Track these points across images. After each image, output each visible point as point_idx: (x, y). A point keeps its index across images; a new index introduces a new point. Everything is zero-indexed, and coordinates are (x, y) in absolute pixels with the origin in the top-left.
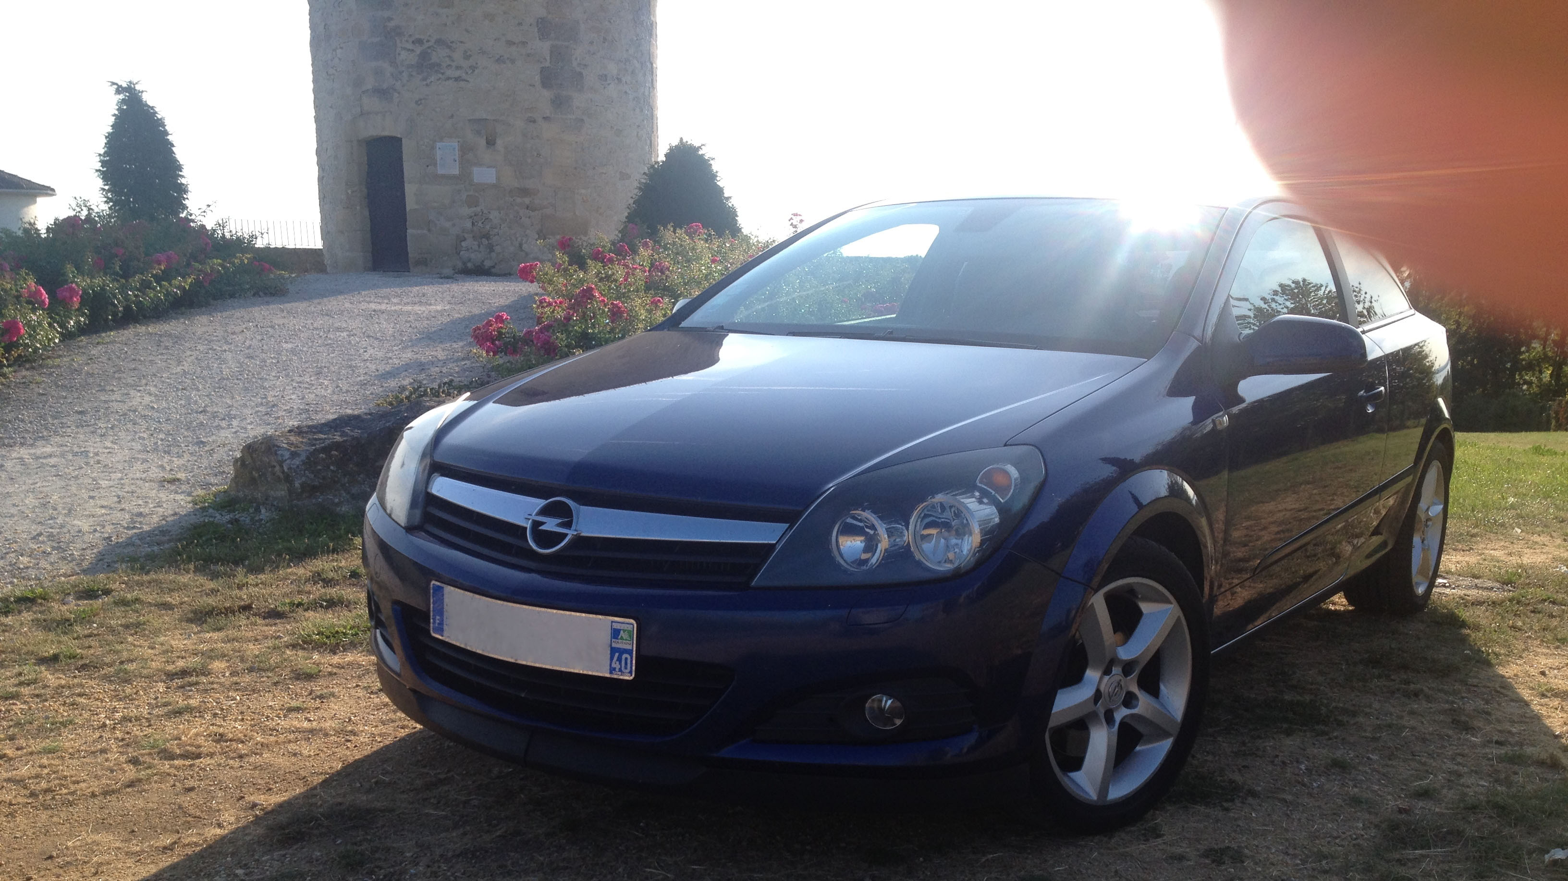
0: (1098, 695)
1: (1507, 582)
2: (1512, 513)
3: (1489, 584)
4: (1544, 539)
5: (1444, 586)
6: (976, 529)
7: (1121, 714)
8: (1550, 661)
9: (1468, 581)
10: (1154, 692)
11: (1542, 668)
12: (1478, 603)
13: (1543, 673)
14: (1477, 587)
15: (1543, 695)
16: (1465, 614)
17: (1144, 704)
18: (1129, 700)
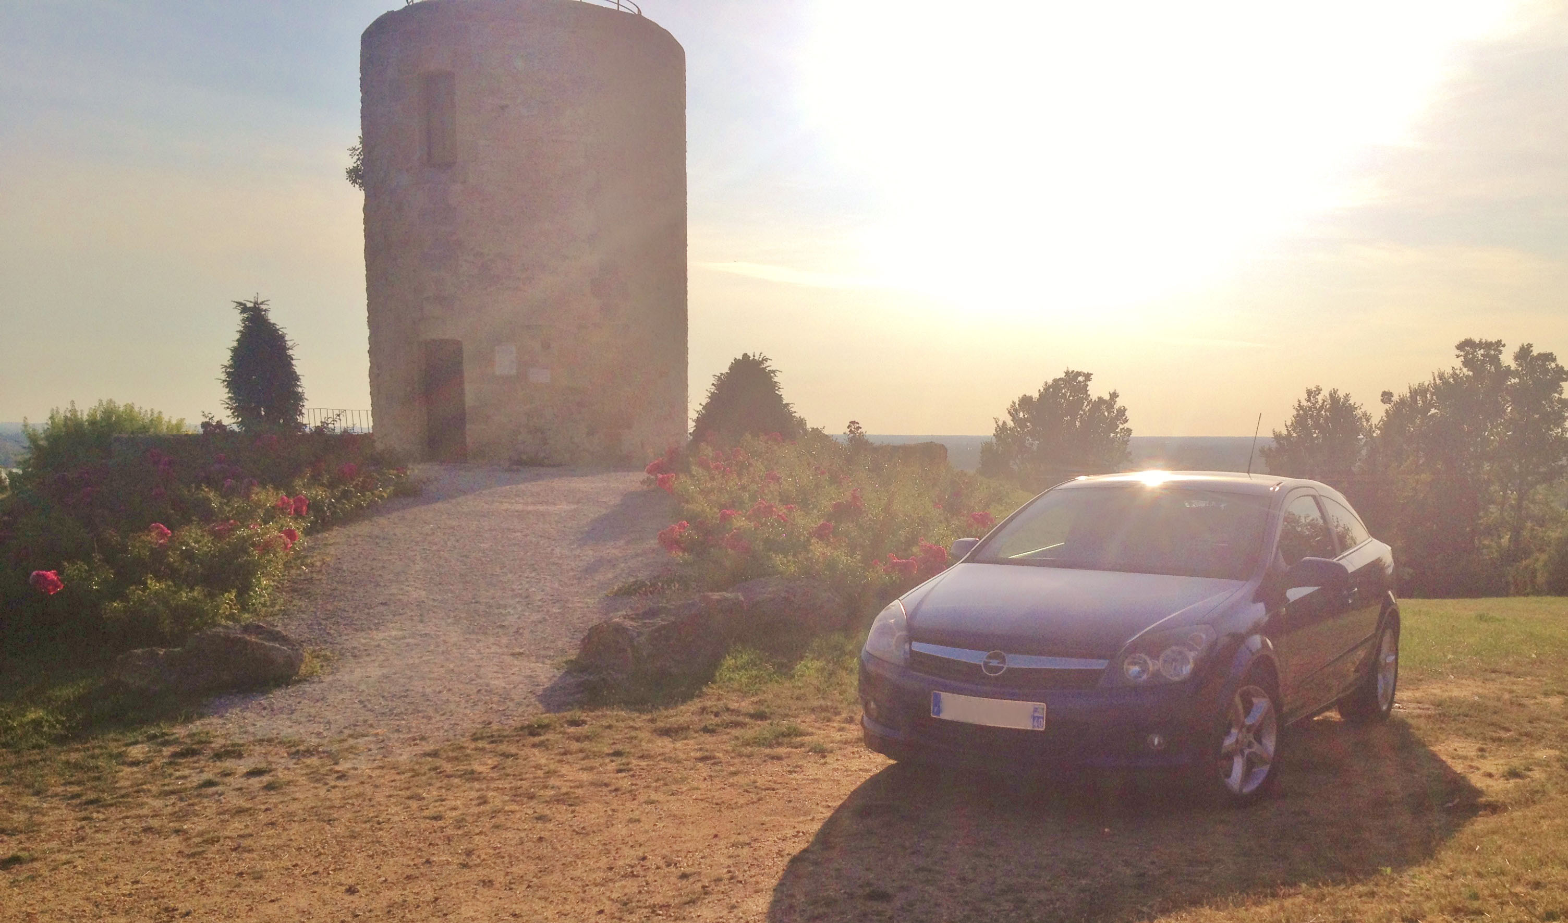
0: (1237, 741)
1: (1439, 704)
2: (1449, 666)
3: (1427, 706)
4: (1468, 682)
5: (1399, 708)
6: (1191, 661)
7: (1247, 752)
8: (1460, 745)
9: (1414, 705)
10: (1260, 742)
11: (1455, 747)
12: (1419, 716)
13: (1455, 750)
14: (1419, 708)
15: (1453, 758)
16: (1410, 721)
17: (1256, 748)
18: (1250, 745)
